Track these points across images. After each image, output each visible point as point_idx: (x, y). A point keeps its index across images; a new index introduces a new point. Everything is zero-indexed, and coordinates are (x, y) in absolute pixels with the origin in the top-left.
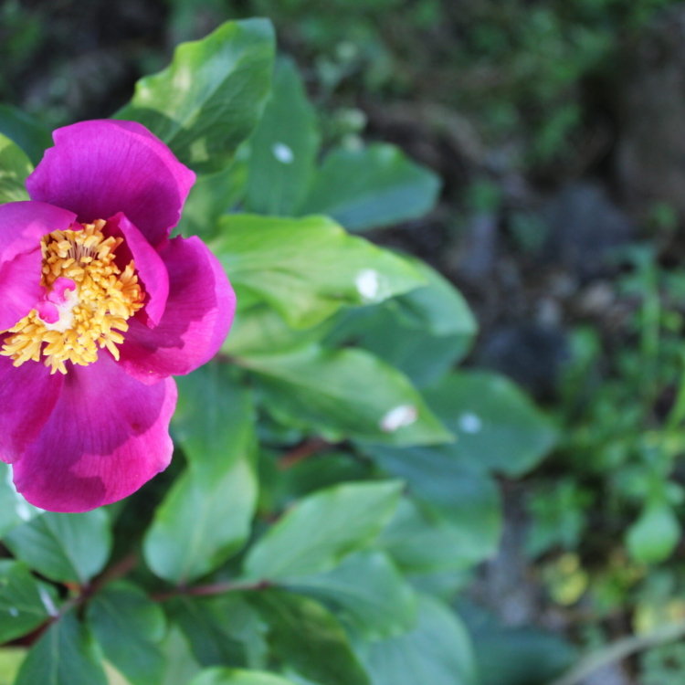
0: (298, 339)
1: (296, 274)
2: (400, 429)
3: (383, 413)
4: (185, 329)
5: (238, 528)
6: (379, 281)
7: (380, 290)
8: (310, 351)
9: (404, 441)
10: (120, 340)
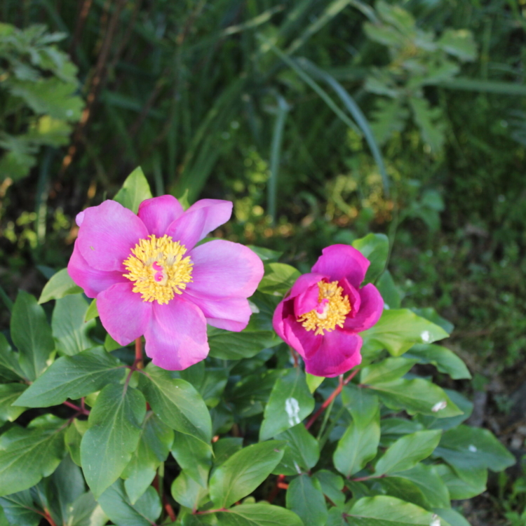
0: (395, 373)
1: (396, 333)
2: (440, 410)
3: (433, 405)
4: (364, 321)
5: (373, 450)
6: (430, 335)
7: (430, 338)
8: (400, 381)
9: (441, 416)
10: (343, 322)
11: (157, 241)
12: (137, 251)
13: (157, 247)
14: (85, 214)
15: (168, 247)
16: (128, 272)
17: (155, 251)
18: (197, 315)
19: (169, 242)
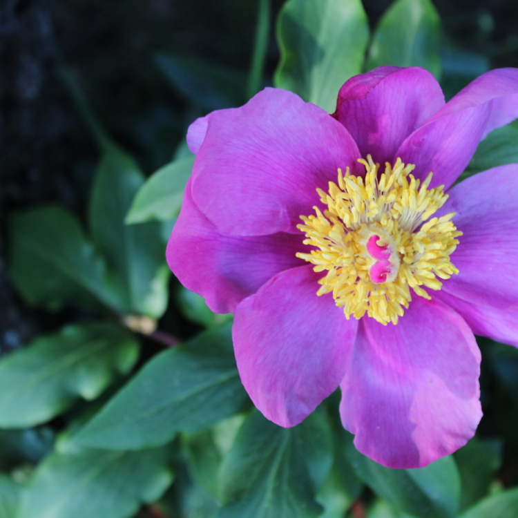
11: (379, 178)
12: (333, 199)
13: (378, 193)
14: (209, 123)
15: (405, 193)
16: (308, 249)
17: (373, 204)
18: (460, 337)
19: (409, 180)
